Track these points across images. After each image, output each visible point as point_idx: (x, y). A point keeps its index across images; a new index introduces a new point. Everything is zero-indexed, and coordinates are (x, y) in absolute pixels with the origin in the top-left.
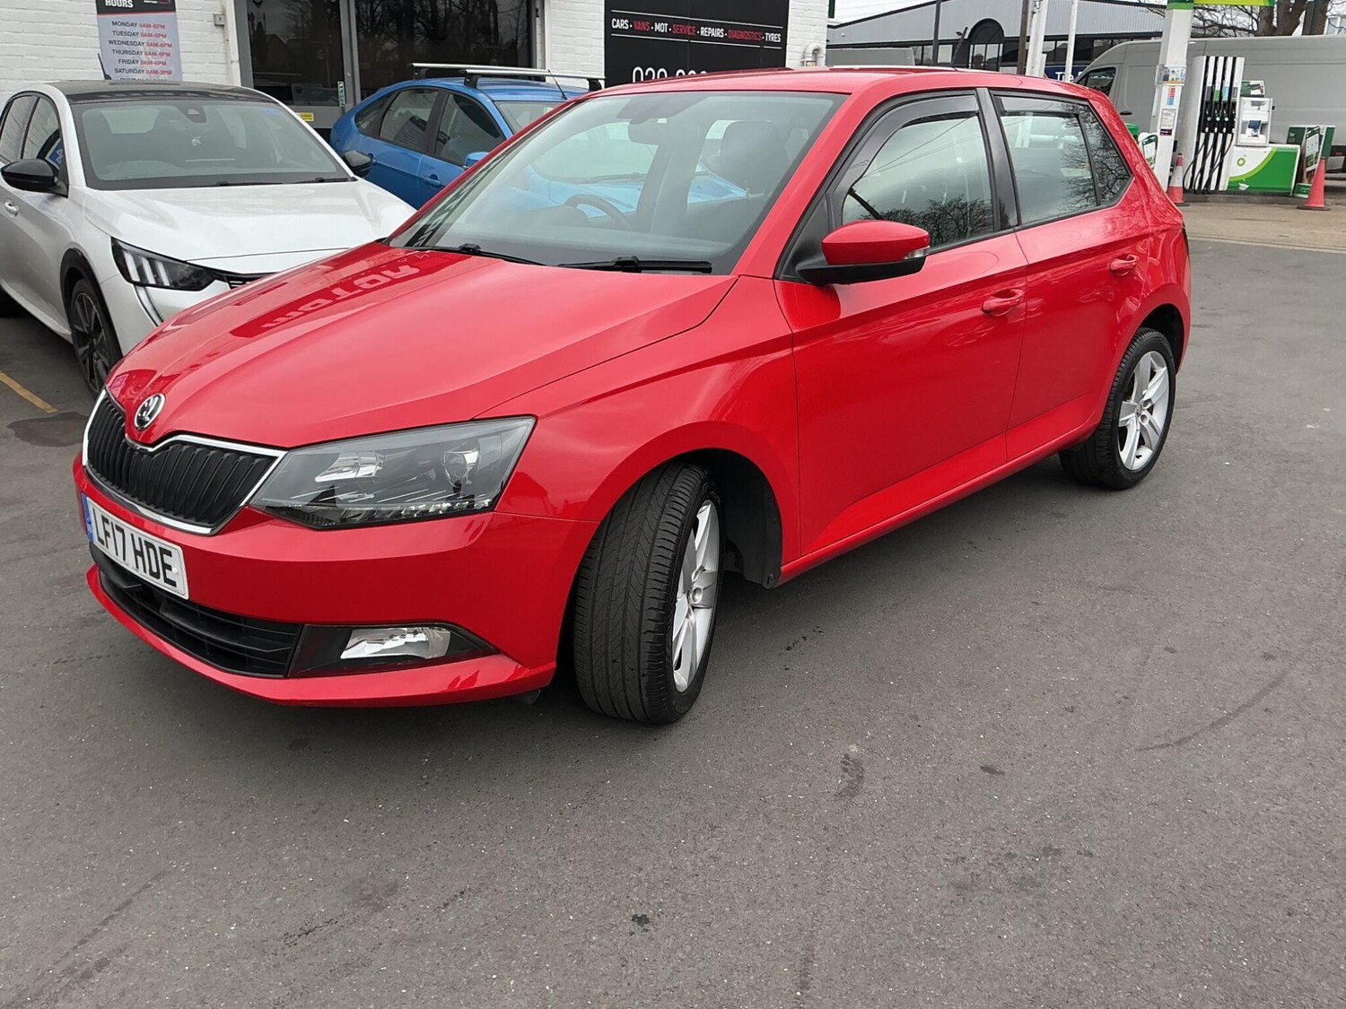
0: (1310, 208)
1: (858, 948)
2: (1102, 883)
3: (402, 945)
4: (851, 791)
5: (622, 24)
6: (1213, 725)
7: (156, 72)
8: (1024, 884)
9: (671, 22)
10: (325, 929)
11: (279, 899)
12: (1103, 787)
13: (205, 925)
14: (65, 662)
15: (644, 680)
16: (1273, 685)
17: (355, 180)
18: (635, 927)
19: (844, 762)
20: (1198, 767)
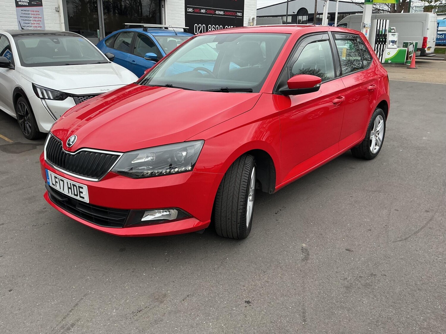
0: (411, 68)
1: (319, 308)
2: (391, 284)
3: (172, 314)
4: (306, 259)
5: (190, 10)
6: (414, 233)
7: (36, 27)
8: (366, 285)
9: (206, 9)
10: (145, 310)
11: (128, 301)
12: (385, 254)
13: (105, 311)
14: (36, 225)
15: (238, 225)
16: (431, 220)
17: (110, 63)
18: (247, 305)
19: (302, 249)
20: (413, 246)
